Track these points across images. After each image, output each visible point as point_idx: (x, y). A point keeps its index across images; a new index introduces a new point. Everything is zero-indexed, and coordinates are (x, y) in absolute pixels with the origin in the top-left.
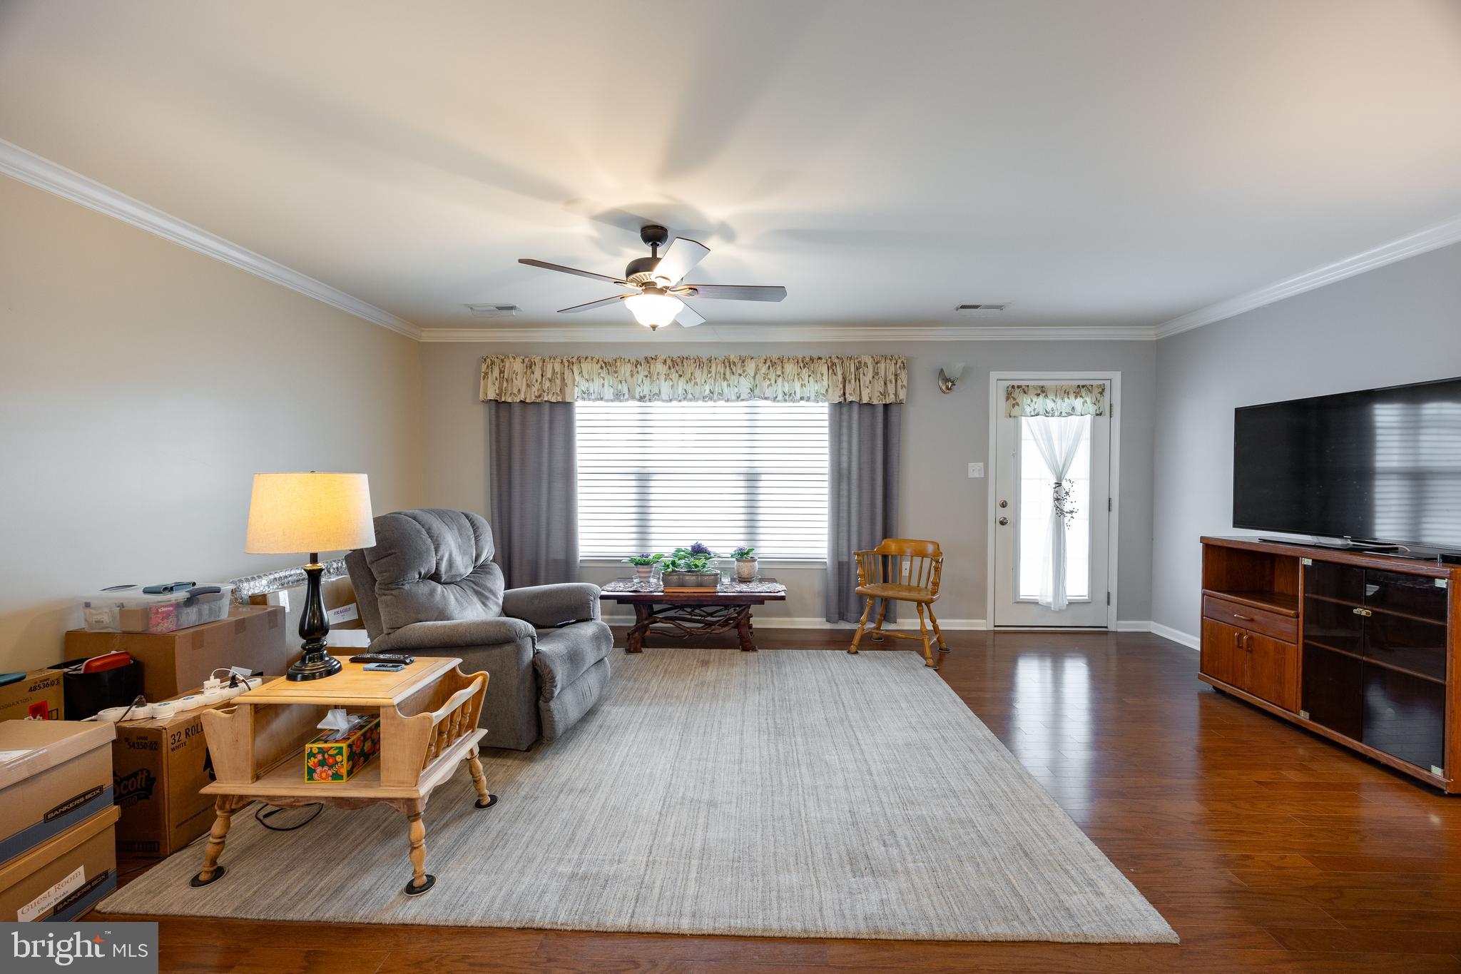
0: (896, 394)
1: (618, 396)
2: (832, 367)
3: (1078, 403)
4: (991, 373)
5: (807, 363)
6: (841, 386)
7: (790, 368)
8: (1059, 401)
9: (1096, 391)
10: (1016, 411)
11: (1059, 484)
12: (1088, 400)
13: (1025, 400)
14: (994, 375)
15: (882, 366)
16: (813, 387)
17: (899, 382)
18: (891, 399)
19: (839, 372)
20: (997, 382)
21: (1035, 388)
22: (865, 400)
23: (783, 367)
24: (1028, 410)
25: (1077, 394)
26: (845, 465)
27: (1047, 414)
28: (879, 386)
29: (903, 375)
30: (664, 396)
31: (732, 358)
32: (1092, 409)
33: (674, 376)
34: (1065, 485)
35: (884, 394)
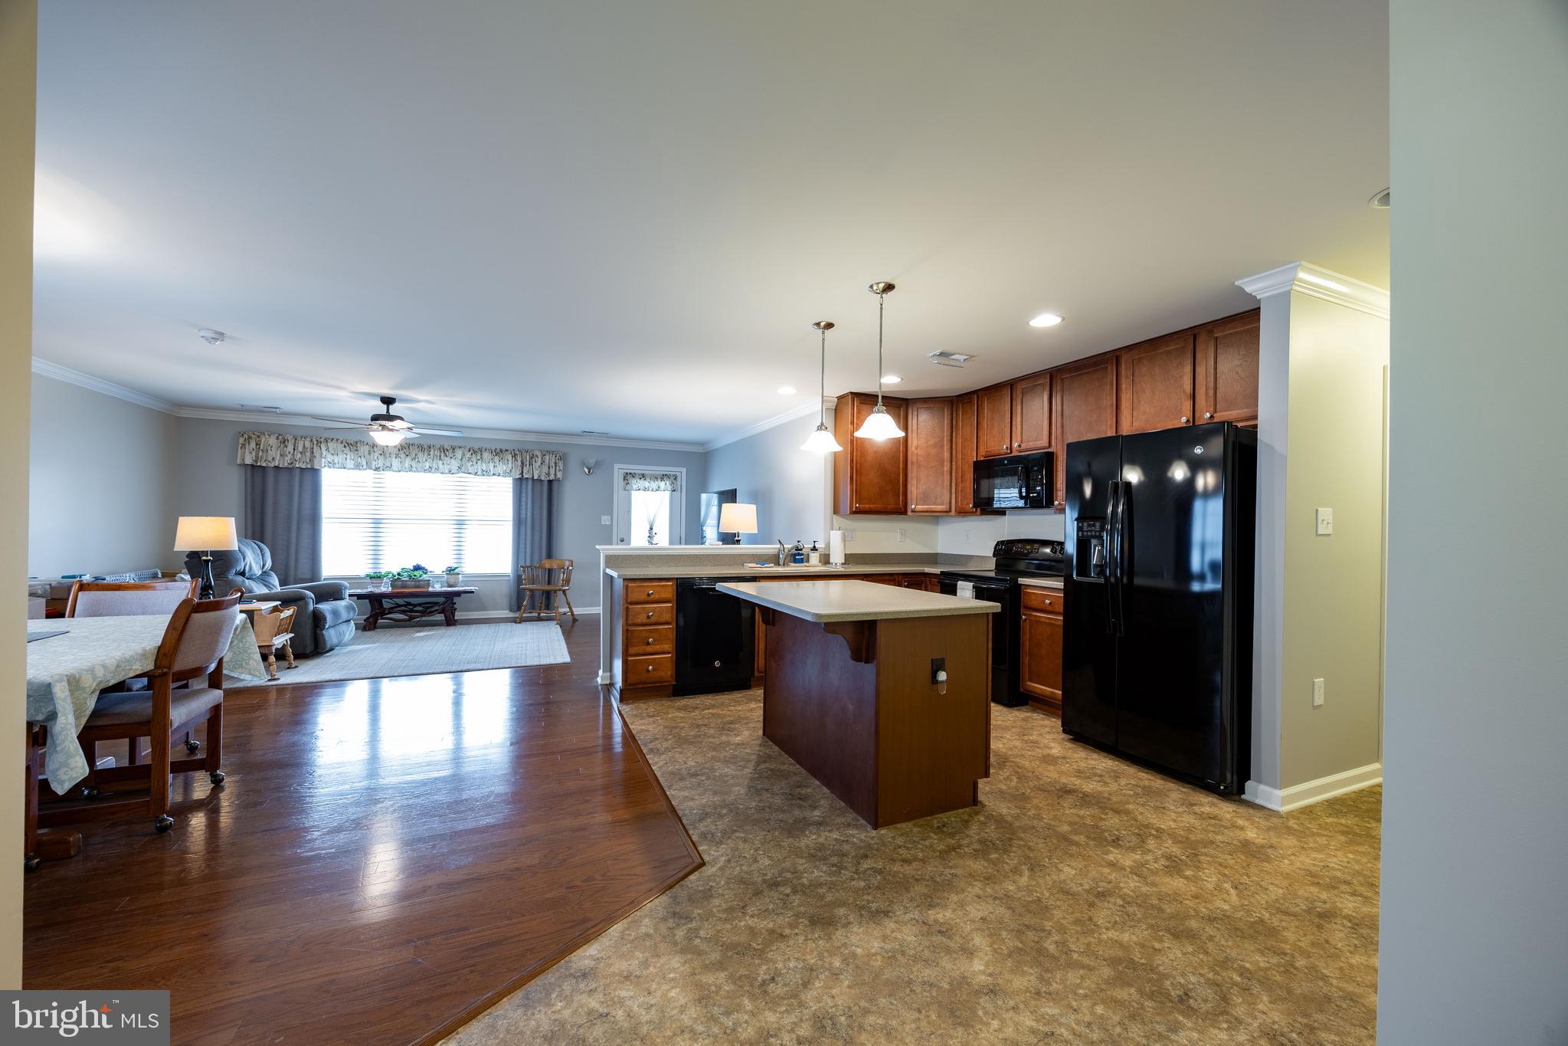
0: (555, 475)
1: (358, 467)
2: (514, 456)
3: (662, 484)
4: (615, 465)
5: (499, 453)
6: (520, 468)
7: (486, 455)
8: (652, 482)
9: (672, 478)
10: (628, 487)
11: (651, 529)
12: (668, 483)
13: (634, 481)
14: (617, 466)
15: (547, 457)
16: (501, 468)
17: (558, 468)
18: (552, 477)
19: (519, 460)
20: (619, 470)
21: (639, 474)
22: (535, 478)
23: (481, 455)
24: (635, 487)
25: (662, 479)
26: (523, 516)
27: (645, 489)
28: (545, 469)
29: (561, 464)
30: (394, 468)
31: (446, 447)
32: (669, 487)
33: (403, 456)
34: (654, 531)
35: (548, 474)
